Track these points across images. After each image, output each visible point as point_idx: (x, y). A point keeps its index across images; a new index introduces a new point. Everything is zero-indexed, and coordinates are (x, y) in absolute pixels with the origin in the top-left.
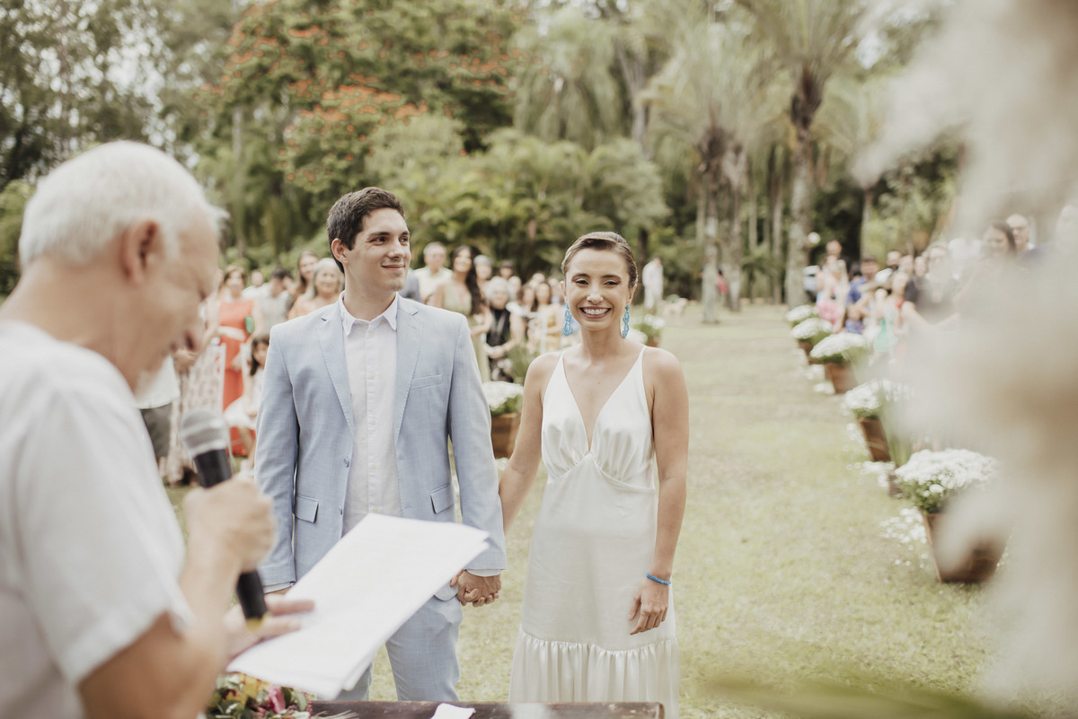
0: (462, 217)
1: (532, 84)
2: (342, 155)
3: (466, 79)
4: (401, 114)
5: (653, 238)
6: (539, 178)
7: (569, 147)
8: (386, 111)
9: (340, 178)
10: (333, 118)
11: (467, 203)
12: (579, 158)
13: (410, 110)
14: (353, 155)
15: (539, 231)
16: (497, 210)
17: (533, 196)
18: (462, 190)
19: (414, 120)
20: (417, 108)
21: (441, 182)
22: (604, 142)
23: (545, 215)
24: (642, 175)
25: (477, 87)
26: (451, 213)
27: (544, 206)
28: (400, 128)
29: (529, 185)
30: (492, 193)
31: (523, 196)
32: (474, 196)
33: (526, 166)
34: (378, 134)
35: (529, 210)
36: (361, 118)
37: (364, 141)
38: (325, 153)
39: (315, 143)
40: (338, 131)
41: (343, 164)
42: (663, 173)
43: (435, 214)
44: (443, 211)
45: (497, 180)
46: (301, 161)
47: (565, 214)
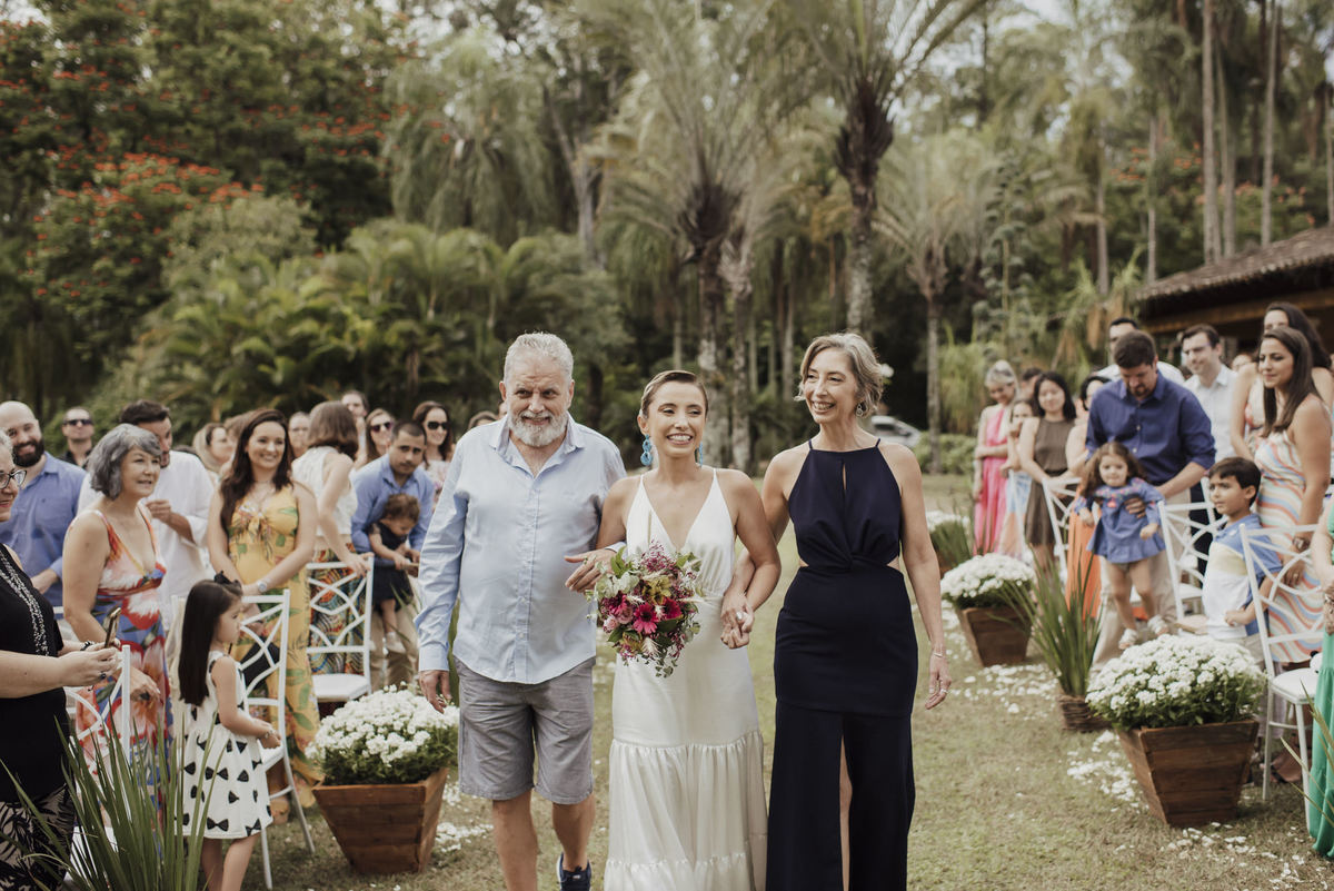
0: (298, 349)
1: (418, 148)
2: (123, 257)
3: (325, 145)
4: (220, 194)
5: (609, 378)
6: (426, 286)
7: (473, 238)
8: (194, 190)
9: (122, 294)
10: (109, 199)
11: (309, 326)
12: (488, 254)
13: (237, 189)
14: (141, 258)
15: (424, 370)
16: (355, 337)
17: (417, 316)
18: (299, 305)
19: (239, 203)
20: (247, 186)
21: (266, 293)
22: (530, 233)
23: (435, 345)
24: (591, 285)
25: (341, 158)
26: (277, 342)
27: (433, 330)
28: (215, 214)
29: (411, 299)
30: (347, 310)
31: (401, 315)
32: (319, 315)
33: (403, 265)
34: (182, 223)
35: (409, 335)
36: (155, 199)
37: (161, 235)
38: (98, 254)
39: (81, 237)
40: (119, 219)
41: (125, 271)
42: (620, 284)
43: (254, 343)
44: (266, 339)
45: (358, 290)
46: (59, 267)
47: (469, 342)
